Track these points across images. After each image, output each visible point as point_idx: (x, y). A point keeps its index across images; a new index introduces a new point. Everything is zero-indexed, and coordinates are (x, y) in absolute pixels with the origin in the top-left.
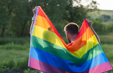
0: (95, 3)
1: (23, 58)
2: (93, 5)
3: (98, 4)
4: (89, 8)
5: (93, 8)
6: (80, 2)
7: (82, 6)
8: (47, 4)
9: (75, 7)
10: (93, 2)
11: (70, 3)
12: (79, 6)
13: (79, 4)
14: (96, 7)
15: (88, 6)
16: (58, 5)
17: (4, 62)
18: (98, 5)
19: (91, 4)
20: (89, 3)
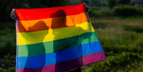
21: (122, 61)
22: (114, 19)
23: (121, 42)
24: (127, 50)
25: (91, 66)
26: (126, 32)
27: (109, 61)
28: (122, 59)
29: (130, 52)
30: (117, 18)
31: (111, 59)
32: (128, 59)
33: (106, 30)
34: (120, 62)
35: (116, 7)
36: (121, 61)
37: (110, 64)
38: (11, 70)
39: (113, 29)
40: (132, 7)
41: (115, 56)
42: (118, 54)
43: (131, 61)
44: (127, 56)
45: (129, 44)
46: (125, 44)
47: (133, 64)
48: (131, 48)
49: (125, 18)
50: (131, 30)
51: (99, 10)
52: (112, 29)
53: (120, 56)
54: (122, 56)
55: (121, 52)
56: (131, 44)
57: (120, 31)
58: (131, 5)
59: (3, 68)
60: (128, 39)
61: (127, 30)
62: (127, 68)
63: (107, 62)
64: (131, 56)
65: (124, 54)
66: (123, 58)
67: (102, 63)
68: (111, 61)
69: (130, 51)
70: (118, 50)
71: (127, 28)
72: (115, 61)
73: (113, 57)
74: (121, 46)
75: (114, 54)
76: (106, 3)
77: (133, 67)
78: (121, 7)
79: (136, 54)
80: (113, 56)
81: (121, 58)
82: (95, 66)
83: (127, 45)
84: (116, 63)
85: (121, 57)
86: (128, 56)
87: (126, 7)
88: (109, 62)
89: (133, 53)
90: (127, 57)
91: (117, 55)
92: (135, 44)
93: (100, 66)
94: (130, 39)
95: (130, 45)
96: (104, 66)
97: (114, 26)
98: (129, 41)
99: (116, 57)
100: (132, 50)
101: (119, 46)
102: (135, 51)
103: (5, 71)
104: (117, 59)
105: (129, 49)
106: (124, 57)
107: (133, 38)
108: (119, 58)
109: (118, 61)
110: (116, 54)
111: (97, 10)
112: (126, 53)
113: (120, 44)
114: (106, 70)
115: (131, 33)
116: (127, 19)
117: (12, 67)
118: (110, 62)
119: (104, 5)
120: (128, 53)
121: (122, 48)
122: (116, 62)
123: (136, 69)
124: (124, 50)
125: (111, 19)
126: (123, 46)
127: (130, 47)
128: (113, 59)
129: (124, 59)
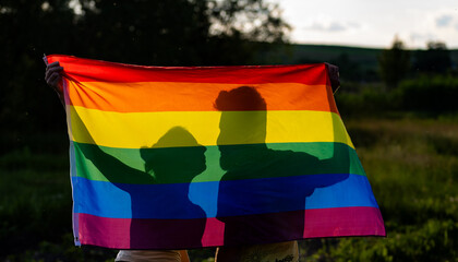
0: (277, 22)
1: (60, 196)
2: (271, 28)
3: (287, 26)
4: (261, 38)
5: (270, 40)
6: (230, 21)
7: (237, 33)
8: (132, 28)
9: (215, 37)
10: (271, 19)
11: (199, 25)
12: (229, 33)
13: (230, 26)
14: (281, 34)
15: (256, 32)
16: (164, 32)
18: (285, 31)
19: (265, 25)
20: (258, 23)
21: (428, 248)
22: (399, 118)
23: (424, 189)
24: (441, 215)
26: (440, 158)
27: (387, 247)
28: (425, 242)
29: (450, 221)
30: (410, 114)
31: (392, 241)
32: (446, 241)
33: (378, 153)
34: (421, 253)
35: (408, 83)
36: (423, 249)
37: (391, 258)
39: (398, 148)
41: (404, 232)
42: (414, 227)
43: (455, 247)
44: (440, 234)
45: (447, 196)
46: (435, 197)
48: (454, 207)
49: (435, 117)
50: (455, 153)
51: (355, 90)
52: (396, 150)
53: (419, 233)
54: (428, 233)
55: (424, 221)
56: (454, 195)
57: (421, 156)
58: (454, 74)
60: (444, 180)
61: (440, 151)
63: (379, 253)
64: (454, 232)
65: (432, 226)
66: (430, 240)
67: (365, 254)
68: (392, 247)
69: (451, 217)
70: (415, 213)
71: (443, 147)
72: (403, 250)
73: (398, 236)
74: (422, 201)
75: (402, 228)
76: (378, 69)
78: (422, 81)
80: (398, 232)
81: (424, 239)
83: (442, 198)
84: (408, 253)
85: (424, 235)
86: (446, 235)
87: (437, 80)
88: (385, 253)
90: (443, 235)
91: (411, 231)
94: (450, 180)
95: (452, 199)
97: (399, 139)
98: (449, 185)
99: (408, 235)
101: (418, 203)
104: (410, 243)
105: (449, 211)
106: (432, 238)
108: (416, 239)
109: (416, 248)
110: (408, 228)
111: (349, 90)
112: (438, 223)
113: (420, 194)
115: (452, 160)
116: (441, 118)
118: (390, 253)
119: (371, 76)
120: (445, 224)
121: (428, 206)
122: (410, 251)
124: (431, 213)
126: (430, 202)
127: (450, 206)
128: (398, 244)
129: (433, 242)
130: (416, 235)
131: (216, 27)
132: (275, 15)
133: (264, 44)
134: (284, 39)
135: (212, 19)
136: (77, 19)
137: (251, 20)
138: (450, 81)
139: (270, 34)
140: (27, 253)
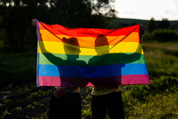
0: (113, 11)
2: (111, 13)
4: (108, 16)
5: (111, 16)
6: (98, 10)
7: (100, 14)
8: (66, 12)
9: (93, 15)
10: (111, 10)
11: (88, 11)
12: (98, 14)
13: (98, 12)
14: (115, 15)
15: (107, 14)
16: (76, 13)
17: (23, 69)
18: (116, 13)
19: (110, 12)
20: (107, 11)
22: (153, 43)
23: (160, 66)
24: (166, 74)
25: (130, 89)
26: (166, 56)
29: (169, 76)
30: (156, 42)
32: (167, 83)
35: (155, 31)
36: (160, 85)
37: (149, 88)
38: (50, 92)
39: (152, 52)
40: (171, 31)
41: (153, 79)
42: (157, 78)
43: (170, 85)
44: (165, 80)
45: (168, 68)
46: (164, 69)
47: (171, 88)
48: (170, 72)
49: (164, 42)
50: (170, 54)
53: (158, 80)
54: (161, 80)
55: (160, 76)
56: (170, 68)
57: (159, 55)
58: (170, 29)
59: (42, 90)
60: (167, 63)
61: (166, 54)
62: (166, 92)
63: (145, 86)
64: (170, 80)
65: (162, 78)
67: (141, 86)
69: (169, 75)
70: (157, 74)
71: (167, 52)
72: (153, 85)
73: (152, 81)
77: (172, 91)
78: (160, 31)
79: (175, 78)
81: (160, 82)
82: (133, 90)
83: (166, 69)
86: (167, 81)
87: (165, 31)
88: (147, 86)
89: (172, 77)
92: (174, 68)
93: (138, 90)
94: (169, 63)
96: (142, 90)
97: (152, 49)
98: (168, 64)
99: (155, 81)
100: (171, 74)
101: (158, 70)
102: (174, 75)
103: (44, 93)
104: (155, 83)
105: (168, 73)
106: (163, 81)
107: (172, 62)
109: (157, 85)
110: (155, 78)
112: (165, 77)
113: (159, 67)
114: (144, 93)
115: (170, 57)
116: (166, 43)
117: (51, 89)
118: (149, 86)
120: (167, 77)
122: (155, 86)
123: (174, 93)
124: (162, 74)
125: (150, 43)
126: (162, 70)
127: (168, 71)
128: (151, 83)
129: (163, 83)
130: (157, 81)
131: (94, 12)
132: (113, 8)
133: (109, 18)
134: (116, 16)
135: (93, 10)
136: (48, 8)
137: (105, 10)
138: (169, 31)
139: (111, 15)
140: (32, 84)
